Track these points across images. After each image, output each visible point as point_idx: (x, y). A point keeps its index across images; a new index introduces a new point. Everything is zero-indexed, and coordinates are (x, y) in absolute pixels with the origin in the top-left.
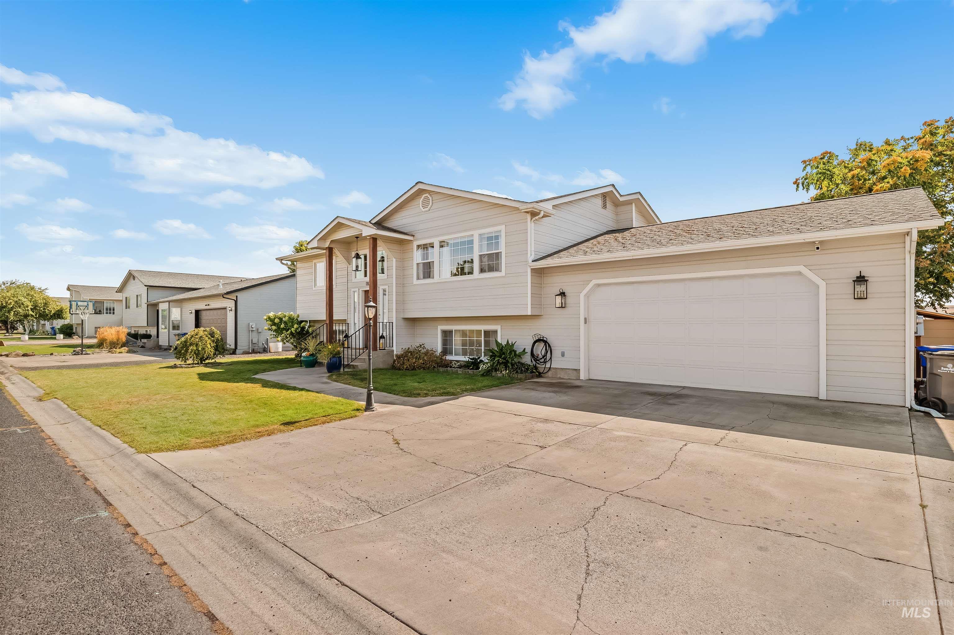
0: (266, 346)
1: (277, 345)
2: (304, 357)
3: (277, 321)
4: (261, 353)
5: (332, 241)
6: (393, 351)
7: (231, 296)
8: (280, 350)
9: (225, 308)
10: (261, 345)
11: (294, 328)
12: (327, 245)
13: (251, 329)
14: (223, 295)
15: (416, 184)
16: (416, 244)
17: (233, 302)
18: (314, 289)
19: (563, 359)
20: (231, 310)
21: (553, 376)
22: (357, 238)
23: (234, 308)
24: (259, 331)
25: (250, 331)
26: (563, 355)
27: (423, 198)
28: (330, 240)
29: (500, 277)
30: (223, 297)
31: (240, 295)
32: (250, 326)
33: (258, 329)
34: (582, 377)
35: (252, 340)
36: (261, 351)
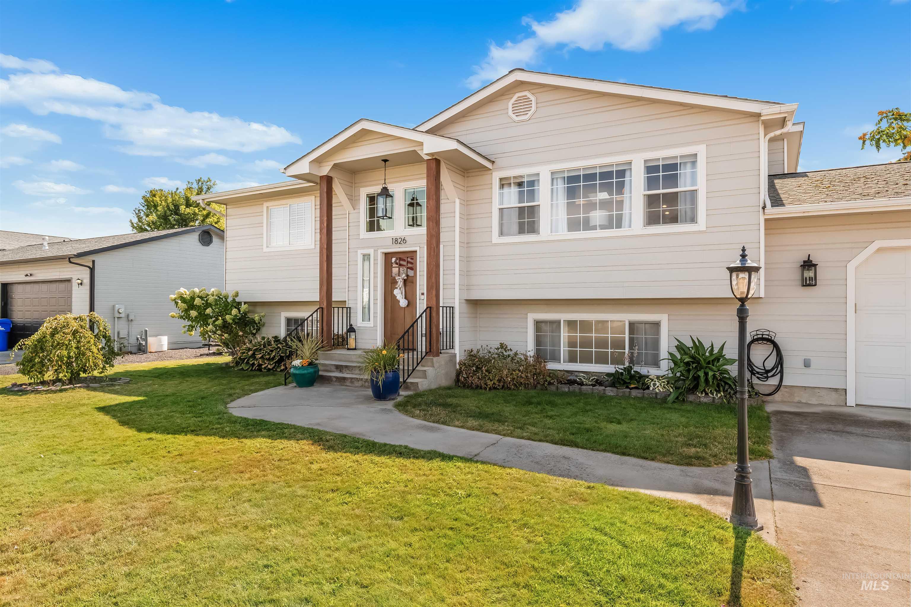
0: (144, 343)
1: (160, 341)
2: (295, 367)
3: (197, 302)
4: (135, 354)
5: (336, 166)
6: (455, 355)
7: (83, 261)
8: (165, 348)
9: (69, 281)
10: (133, 340)
11: (231, 315)
12: (325, 170)
13: (117, 315)
14: (69, 258)
15: (510, 72)
16: (496, 176)
17: (88, 271)
18: (265, 250)
19: (807, 371)
20: (81, 284)
21: (785, 400)
22: (385, 161)
23: (87, 281)
24: (130, 318)
25: (116, 319)
26: (807, 364)
27: (515, 98)
28: (332, 163)
29: (694, 232)
30: (70, 262)
31: (99, 259)
32: (116, 309)
33: (128, 316)
34: (851, 401)
35: (118, 333)
36: (134, 350)
